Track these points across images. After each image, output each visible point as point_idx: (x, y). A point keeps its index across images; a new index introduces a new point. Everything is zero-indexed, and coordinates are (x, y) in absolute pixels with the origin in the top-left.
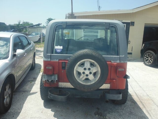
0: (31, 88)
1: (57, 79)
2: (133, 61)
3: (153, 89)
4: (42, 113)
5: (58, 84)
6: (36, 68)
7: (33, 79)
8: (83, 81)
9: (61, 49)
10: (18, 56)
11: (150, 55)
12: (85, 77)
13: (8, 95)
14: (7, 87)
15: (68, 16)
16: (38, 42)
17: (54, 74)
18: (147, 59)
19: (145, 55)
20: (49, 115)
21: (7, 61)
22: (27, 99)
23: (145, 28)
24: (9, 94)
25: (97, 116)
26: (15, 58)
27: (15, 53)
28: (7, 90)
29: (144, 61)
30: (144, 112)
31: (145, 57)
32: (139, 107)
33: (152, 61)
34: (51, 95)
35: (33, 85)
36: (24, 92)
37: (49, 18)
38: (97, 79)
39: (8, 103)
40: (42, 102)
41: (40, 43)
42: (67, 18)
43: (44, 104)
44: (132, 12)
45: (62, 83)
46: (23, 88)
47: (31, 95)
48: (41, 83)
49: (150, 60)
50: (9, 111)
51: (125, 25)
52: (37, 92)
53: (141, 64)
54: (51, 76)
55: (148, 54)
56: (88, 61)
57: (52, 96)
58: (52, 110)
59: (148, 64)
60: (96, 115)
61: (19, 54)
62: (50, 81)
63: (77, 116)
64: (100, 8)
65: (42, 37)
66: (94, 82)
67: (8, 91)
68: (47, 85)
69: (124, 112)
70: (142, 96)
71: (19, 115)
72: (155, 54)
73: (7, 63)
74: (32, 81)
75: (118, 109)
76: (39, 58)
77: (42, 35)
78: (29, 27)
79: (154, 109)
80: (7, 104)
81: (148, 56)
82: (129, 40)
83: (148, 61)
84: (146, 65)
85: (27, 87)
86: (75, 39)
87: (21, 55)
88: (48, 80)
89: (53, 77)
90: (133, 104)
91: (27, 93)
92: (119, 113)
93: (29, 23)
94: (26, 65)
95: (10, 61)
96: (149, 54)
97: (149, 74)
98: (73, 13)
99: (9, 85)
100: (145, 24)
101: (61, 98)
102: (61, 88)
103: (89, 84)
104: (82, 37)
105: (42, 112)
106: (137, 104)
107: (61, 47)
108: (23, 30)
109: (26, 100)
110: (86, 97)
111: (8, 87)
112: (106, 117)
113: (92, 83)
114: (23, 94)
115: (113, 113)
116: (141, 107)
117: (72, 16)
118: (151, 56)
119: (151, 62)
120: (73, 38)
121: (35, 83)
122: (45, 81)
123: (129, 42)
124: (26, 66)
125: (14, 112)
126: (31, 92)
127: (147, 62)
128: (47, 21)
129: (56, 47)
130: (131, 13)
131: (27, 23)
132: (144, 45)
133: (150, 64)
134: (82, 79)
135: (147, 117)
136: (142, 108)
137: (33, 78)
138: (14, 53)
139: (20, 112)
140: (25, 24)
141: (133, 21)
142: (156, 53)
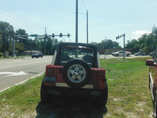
1: (55, 80)
5: (55, 84)
8: (74, 80)
12: (75, 77)
38: (83, 79)
56: (77, 66)
62: (50, 81)
66: (81, 81)
88: (48, 80)
89: (52, 78)
103: (78, 82)
113: (80, 82)
122: (46, 81)
134: (73, 78)
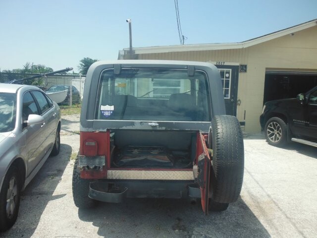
0: (54, 187)
1: (104, 164)
2: (247, 137)
3: (280, 185)
4: (75, 230)
5: (105, 173)
6: (61, 153)
7: (56, 172)
9: (111, 111)
10: (31, 126)
11: (277, 125)
13: (12, 198)
14: (12, 182)
15: (123, 53)
16: (64, 104)
17: (98, 155)
18: (272, 132)
19: (269, 126)
20: (88, 231)
21: (11, 134)
22: (47, 206)
23: (266, 75)
24: (14, 195)
25: (177, 230)
26: (26, 131)
27: (25, 122)
28: (11, 188)
29: (266, 138)
30: (260, 223)
31: (268, 130)
32: (253, 214)
33: (280, 135)
34: (93, 192)
35: (58, 182)
36: (40, 194)
37: (85, 59)
39: (12, 213)
40: (75, 210)
41: (67, 107)
42: (121, 57)
43: (79, 214)
44: (241, 47)
45: (114, 171)
46: (38, 187)
47: (54, 199)
48: (74, 174)
49: (277, 135)
50: (14, 227)
51: (231, 70)
52: (66, 194)
53: (262, 143)
54: (94, 158)
55: (273, 124)
57: (96, 194)
58: (94, 224)
59: (273, 141)
60: (174, 229)
61: (32, 123)
62: (91, 167)
63: (140, 232)
64: (184, 39)
65: (71, 94)
67: (12, 190)
68: (87, 176)
69: (225, 223)
70: (259, 197)
71: (32, 234)
72: (284, 123)
73: (11, 139)
74: (56, 175)
75: (214, 219)
76: (66, 134)
77: (71, 90)
78: (46, 75)
79: (279, 218)
80: (10, 214)
81: (272, 128)
82: (238, 99)
83: (273, 137)
84: (270, 143)
85: (45, 187)
86: (136, 96)
87: (35, 125)
88: (88, 167)
89: (97, 161)
90: (242, 210)
91: (47, 196)
92: (216, 226)
93: (44, 67)
94: (42, 147)
95: (17, 134)
96: (275, 123)
97: (274, 160)
98: (133, 49)
99: (14, 178)
100: (267, 69)
101: (111, 197)
102: (112, 180)
104: (149, 93)
105: (76, 227)
106: (249, 209)
107: (112, 108)
108: (33, 81)
109: (44, 209)
110: (156, 197)
111: (13, 184)
112: (193, 232)
114: (39, 198)
115: (206, 226)
116: (255, 215)
117: (130, 54)
118: (279, 128)
119: (280, 138)
120: (132, 95)
121: (61, 179)
122: (84, 167)
123: (239, 102)
124: (42, 149)
125: (24, 228)
126: (53, 195)
127: (272, 139)
128: (82, 63)
129: (103, 108)
130: (239, 49)
131: (41, 68)
132: (265, 106)
133: (276, 141)
135: (265, 230)
136: (257, 217)
137: (57, 170)
138: (23, 121)
139: (36, 228)
140: (36, 69)
141: (244, 63)
142: (286, 122)
